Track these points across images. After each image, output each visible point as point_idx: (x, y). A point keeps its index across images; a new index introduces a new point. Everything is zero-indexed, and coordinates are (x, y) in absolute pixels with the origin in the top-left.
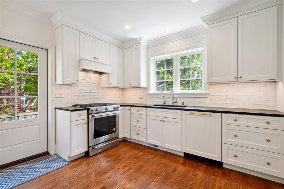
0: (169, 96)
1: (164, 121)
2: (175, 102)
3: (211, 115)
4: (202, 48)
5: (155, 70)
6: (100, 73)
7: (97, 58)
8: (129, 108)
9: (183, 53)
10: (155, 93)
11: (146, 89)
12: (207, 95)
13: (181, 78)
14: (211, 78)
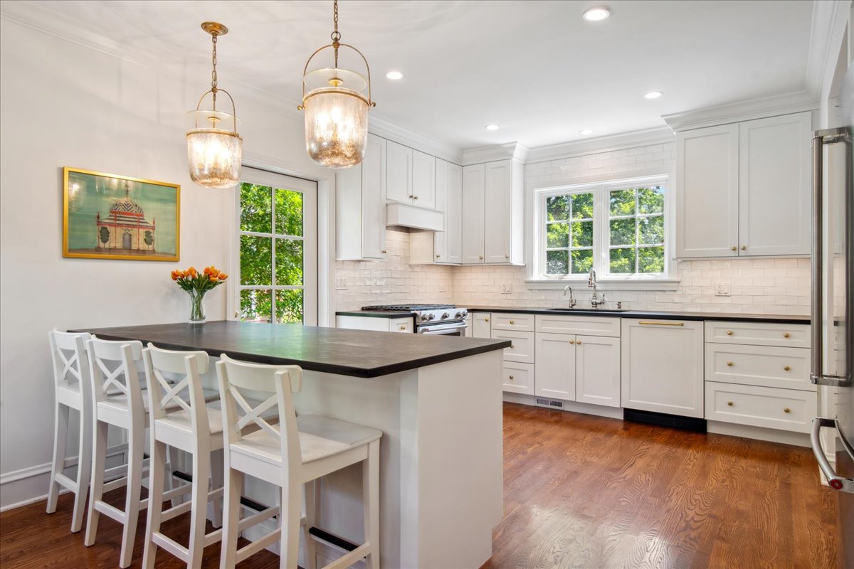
0: (586, 287)
1: (579, 344)
2: (598, 301)
3: (682, 325)
4: (665, 176)
5: (544, 222)
6: (408, 230)
7: (415, 196)
8: (487, 315)
9: (617, 184)
10: (545, 279)
11: (520, 269)
12: (676, 284)
13: (612, 244)
14: (684, 248)
